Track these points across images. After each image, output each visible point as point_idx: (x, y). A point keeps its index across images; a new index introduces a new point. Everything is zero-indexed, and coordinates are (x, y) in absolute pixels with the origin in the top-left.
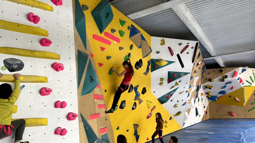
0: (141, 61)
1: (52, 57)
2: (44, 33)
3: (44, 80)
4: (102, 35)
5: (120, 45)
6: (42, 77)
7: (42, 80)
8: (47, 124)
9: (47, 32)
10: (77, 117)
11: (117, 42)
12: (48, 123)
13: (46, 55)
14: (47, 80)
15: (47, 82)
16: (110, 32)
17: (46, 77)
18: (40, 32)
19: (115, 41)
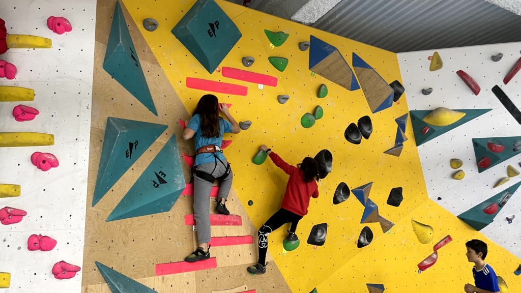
0: (366, 121)
1: (31, 141)
2: (23, 95)
3: (12, 191)
4: (216, 76)
5: (280, 90)
6: (6, 184)
7: (5, 192)
8: (8, 286)
9: (31, 92)
10: (77, 273)
11: (265, 86)
12: (9, 284)
13: (19, 140)
14: (20, 192)
15: (18, 195)
16: (240, 66)
17: (15, 185)
18: (12, 93)
19: (260, 85)
